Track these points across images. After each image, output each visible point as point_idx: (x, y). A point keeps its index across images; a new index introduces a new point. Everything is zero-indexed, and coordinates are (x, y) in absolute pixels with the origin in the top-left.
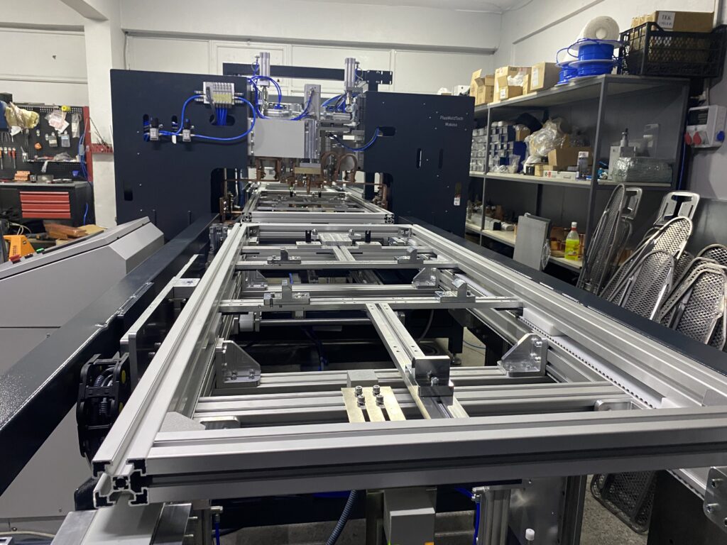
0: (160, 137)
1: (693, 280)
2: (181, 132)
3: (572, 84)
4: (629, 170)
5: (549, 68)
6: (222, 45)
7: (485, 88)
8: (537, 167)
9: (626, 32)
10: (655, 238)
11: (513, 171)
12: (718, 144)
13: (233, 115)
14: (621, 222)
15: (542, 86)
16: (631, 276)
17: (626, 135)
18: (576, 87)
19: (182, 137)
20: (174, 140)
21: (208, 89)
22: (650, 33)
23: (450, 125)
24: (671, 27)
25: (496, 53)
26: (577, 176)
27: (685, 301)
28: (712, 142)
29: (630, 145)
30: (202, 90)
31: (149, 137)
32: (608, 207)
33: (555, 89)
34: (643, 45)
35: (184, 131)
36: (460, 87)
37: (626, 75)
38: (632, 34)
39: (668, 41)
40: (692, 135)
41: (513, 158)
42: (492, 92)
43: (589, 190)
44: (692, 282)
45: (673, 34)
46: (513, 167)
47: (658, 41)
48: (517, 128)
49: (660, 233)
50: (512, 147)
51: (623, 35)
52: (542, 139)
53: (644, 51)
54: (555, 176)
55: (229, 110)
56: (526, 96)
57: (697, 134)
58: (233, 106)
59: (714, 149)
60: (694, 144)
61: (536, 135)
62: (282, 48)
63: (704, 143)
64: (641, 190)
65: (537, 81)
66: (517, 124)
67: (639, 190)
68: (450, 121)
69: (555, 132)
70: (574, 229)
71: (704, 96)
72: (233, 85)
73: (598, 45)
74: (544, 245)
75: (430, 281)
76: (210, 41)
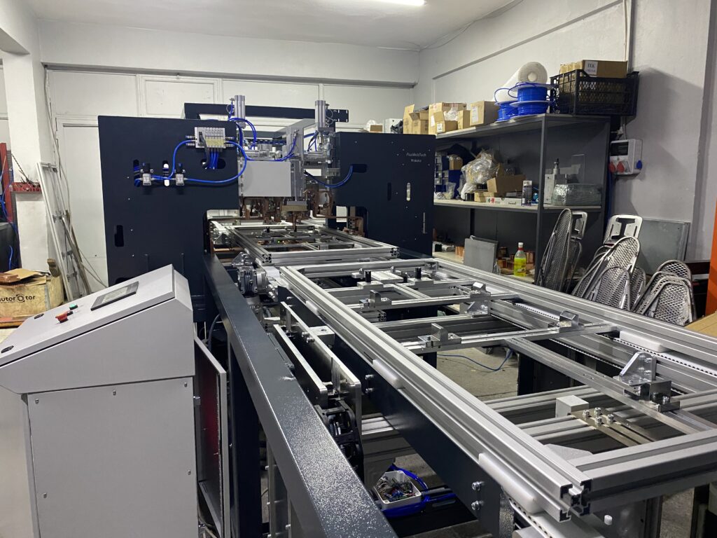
0: (152, 181)
1: (659, 291)
2: (174, 176)
3: (512, 121)
4: (567, 195)
5: (488, 106)
6: (150, 78)
7: (419, 122)
8: (476, 195)
9: (557, 76)
10: (608, 255)
11: (450, 198)
12: (637, 171)
13: (223, 158)
14: (571, 242)
15: (482, 123)
16: (593, 290)
17: (558, 164)
18: (516, 124)
19: (175, 181)
20: (167, 183)
21: (200, 134)
22: (579, 79)
23: (415, 161)
24: (595, 74)
25: (415, 87)
26: (523, 202)
27: (653, 309)
28: (633, 170)
29: (561, 173)
30: (194, 135)
31: (142, 181)
32: (556, 229)
33: (495, 124)
34: (574, 89)
35: (178, 175)
36: (391, 120)
37: (558, 114)
38: (562, 79)
39: (593, 85)
40: (616, 164)
41: (449, 185)
42: (427, 125)
43: (536, 214)
44: (657, 293)
45: (597, 80)
46: (449, 194)
47: (586, 85)
48: (451, 158)
49: (612, 251)
50: (447, 176)
51: (552, 79)
52: (478, 168)
53: (575, 93)
54: (499, 203)
55: (220, 153)
56: (461, 130)
57: (620, 163)
58: (223, 149)
59: (634, 175)
60: (617, 171)
61: (472, 164)
62: (212, 82)
63: (626, 171)
64: (586, 214)
65: (477, 118)
66: (449, 154)
67: (585, 214)
68: (414, 158)
69: (490, 162)
70: (521, 249)
71: (621, 131)
72: (224, 129)
73: (535, 88)
74: (494, 265)
75: (483, 310)
76: (138, 75)
